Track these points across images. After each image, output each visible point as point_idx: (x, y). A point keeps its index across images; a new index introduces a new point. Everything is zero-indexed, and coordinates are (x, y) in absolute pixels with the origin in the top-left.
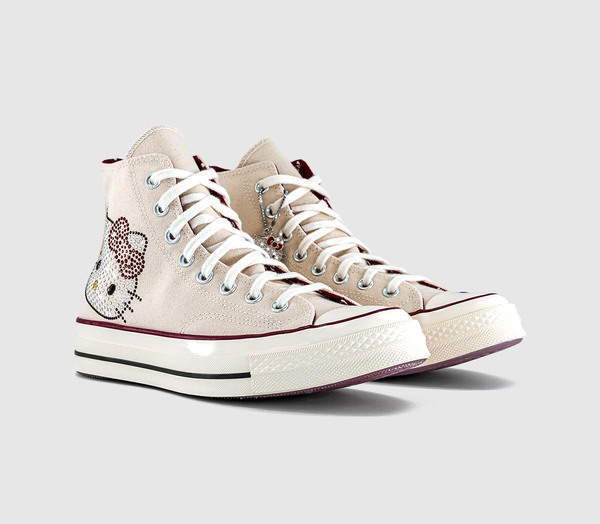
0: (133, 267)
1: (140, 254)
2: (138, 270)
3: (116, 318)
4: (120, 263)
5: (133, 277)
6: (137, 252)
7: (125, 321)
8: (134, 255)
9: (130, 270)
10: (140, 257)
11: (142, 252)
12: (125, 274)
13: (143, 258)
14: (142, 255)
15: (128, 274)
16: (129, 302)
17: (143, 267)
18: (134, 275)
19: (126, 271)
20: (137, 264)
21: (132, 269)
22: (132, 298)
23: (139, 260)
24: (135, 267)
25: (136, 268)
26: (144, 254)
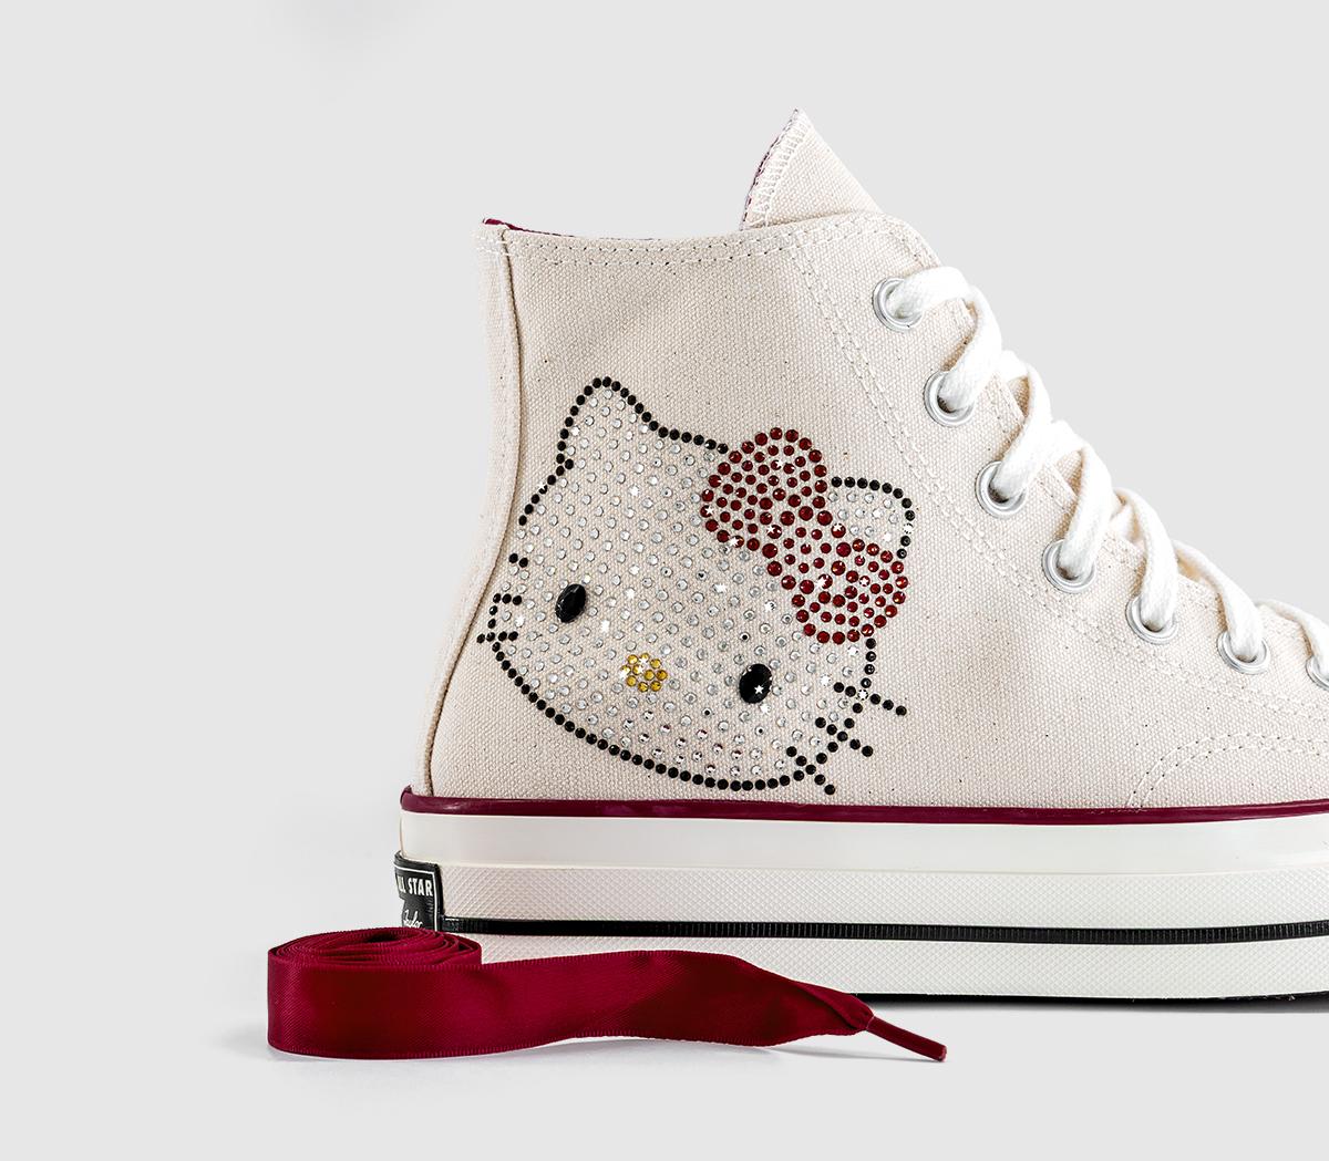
0: (856, 600)
1: (887, 557)
2: (879, 611)
3: (785, 780)
4: (796, 591)
5: (854, 637)
6: (873, 549)
7: (830, 790)
8: (860, 562)
9: (843, 610)
10: (887, 567)
11: (894, 548)
12: (821, 626)
13: (897, 568)
14: (895, 558)
15: (831, 628)
16: (849, 723)
17: (900, 598)
18: (858, 628)
19: (826, 617)
20: (875, 589)
21: (853, 607)
22: (857, 708)
23: (885, 575)
24: (865, 599)
25: (871, 604)
26: (901, 553)
